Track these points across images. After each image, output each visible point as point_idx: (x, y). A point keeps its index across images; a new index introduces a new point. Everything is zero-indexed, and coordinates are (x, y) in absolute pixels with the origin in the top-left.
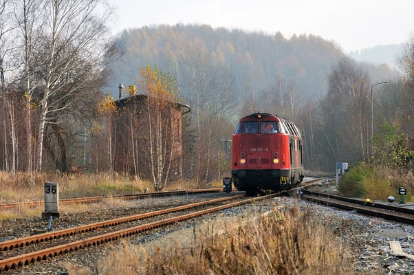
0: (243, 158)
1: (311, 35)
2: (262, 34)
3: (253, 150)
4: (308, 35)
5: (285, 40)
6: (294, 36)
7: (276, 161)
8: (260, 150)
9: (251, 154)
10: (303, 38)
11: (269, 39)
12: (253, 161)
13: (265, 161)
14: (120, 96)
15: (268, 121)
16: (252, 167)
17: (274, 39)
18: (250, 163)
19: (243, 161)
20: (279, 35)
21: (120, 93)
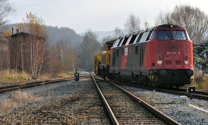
0: (160, 59)
1: (66, 27)
2: (51, 26)
3: (169, 53)
4: (65, 27)
5: (58, 29)
6: (61, 27)
7: (186, 62)
8: (174, 53)
9: (167, 56)
10: (64, 28)
11: (53, 28)
12: (169, 62)
13: (178, 62)
14: (13, 33)
15: (178, 30)
16: (169, 67)
17: (55, 28)
18: (166, 64)
19: (160, 62)
20: (56, 27)
21: (13, 32)
